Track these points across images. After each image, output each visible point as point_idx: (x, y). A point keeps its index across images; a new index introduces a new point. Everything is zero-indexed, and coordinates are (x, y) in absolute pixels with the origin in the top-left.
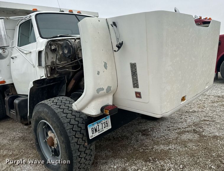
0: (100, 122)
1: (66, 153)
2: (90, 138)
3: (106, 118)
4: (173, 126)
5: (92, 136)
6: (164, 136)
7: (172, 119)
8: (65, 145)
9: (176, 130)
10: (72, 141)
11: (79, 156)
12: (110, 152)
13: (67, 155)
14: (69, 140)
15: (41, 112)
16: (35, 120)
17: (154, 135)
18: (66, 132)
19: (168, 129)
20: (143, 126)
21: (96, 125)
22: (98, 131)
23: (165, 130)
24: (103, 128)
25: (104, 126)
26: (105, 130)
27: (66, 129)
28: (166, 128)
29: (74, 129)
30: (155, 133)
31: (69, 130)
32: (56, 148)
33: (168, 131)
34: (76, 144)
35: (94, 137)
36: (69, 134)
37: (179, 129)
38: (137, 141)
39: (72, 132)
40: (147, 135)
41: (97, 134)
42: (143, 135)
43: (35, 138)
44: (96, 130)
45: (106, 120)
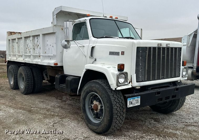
0: (134, 99)
1: (109, 114)
2: (128, 107)
3: (138, 98)
4: (181, 120)
5: (129, 106)
6: (173, 125)
7: (181, 115)
8: (109, 109)
9: (184, 123)
10: (114, 108)
11: (116, 118)
12: (129, 126)
13: (109, 116)
14: (112, 106)
15: (93, 87)
16: (86, 92)
17: (165, 123)
18: (111, 101)
19: (177, 121)
20: (154, 116)
21: (132, 100)
22: (133, 104)
23: (174, 122)
24: (135, 103)
25: (136, 102)
26: (136, 105)
27: (111, 99)
28: (175, 121)
29: (115, 101)
30: (166, 122)
31: (113, 101)
32: (98, 112)
33: (177, 123)
34: (116, 110)
35: (130, 107)
36: (113, 103)
37: (186, 122)
38: (151, 124)
39: (115, 102)
40: (159, 122)
41: (131, 106)
42: (155, 121)
43: (83, 104)
44: (131, 103)
45: (138, 99)
